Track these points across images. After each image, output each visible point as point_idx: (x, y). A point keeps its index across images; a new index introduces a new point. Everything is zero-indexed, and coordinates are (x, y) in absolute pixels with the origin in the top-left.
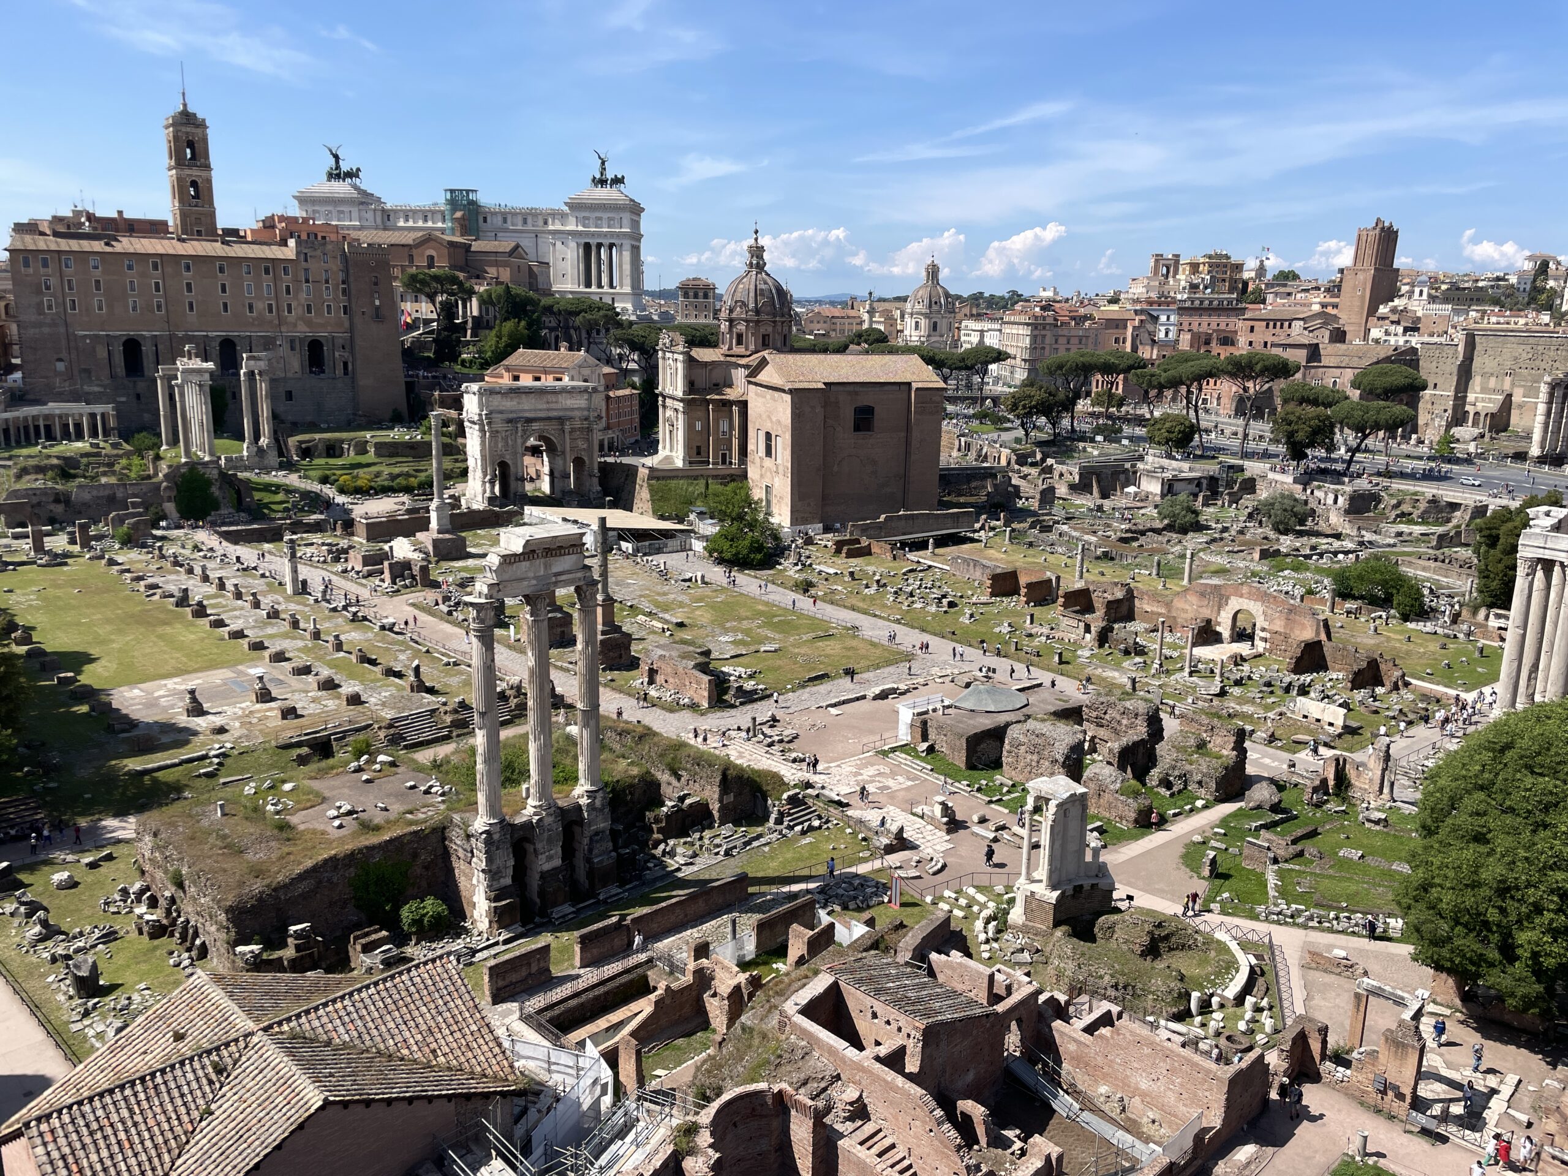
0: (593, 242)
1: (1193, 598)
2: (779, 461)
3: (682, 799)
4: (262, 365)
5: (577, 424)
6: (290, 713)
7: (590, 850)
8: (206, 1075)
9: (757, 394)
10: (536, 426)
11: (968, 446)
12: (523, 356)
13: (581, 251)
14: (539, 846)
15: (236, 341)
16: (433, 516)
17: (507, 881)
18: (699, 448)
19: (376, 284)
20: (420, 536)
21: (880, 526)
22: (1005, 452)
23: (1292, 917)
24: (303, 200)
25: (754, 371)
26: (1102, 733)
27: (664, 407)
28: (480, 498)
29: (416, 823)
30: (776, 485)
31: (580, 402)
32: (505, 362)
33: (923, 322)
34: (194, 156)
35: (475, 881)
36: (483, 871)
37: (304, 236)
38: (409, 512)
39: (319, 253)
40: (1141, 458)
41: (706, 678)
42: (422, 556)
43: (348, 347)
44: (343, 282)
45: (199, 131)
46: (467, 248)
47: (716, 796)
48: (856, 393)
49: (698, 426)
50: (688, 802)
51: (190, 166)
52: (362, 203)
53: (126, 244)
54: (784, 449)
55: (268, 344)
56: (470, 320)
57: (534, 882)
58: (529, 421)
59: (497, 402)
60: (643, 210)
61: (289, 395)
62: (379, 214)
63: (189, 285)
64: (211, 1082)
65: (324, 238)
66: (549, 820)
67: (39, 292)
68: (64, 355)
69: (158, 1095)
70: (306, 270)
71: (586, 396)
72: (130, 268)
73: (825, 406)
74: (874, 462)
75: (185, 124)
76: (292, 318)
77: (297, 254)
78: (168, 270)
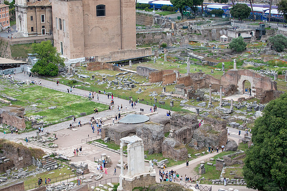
18: (32, 28)
21: (109, 57)
40: (229, 23)
47: (16, 158)
73: (83, 6)
74: (107, 29)
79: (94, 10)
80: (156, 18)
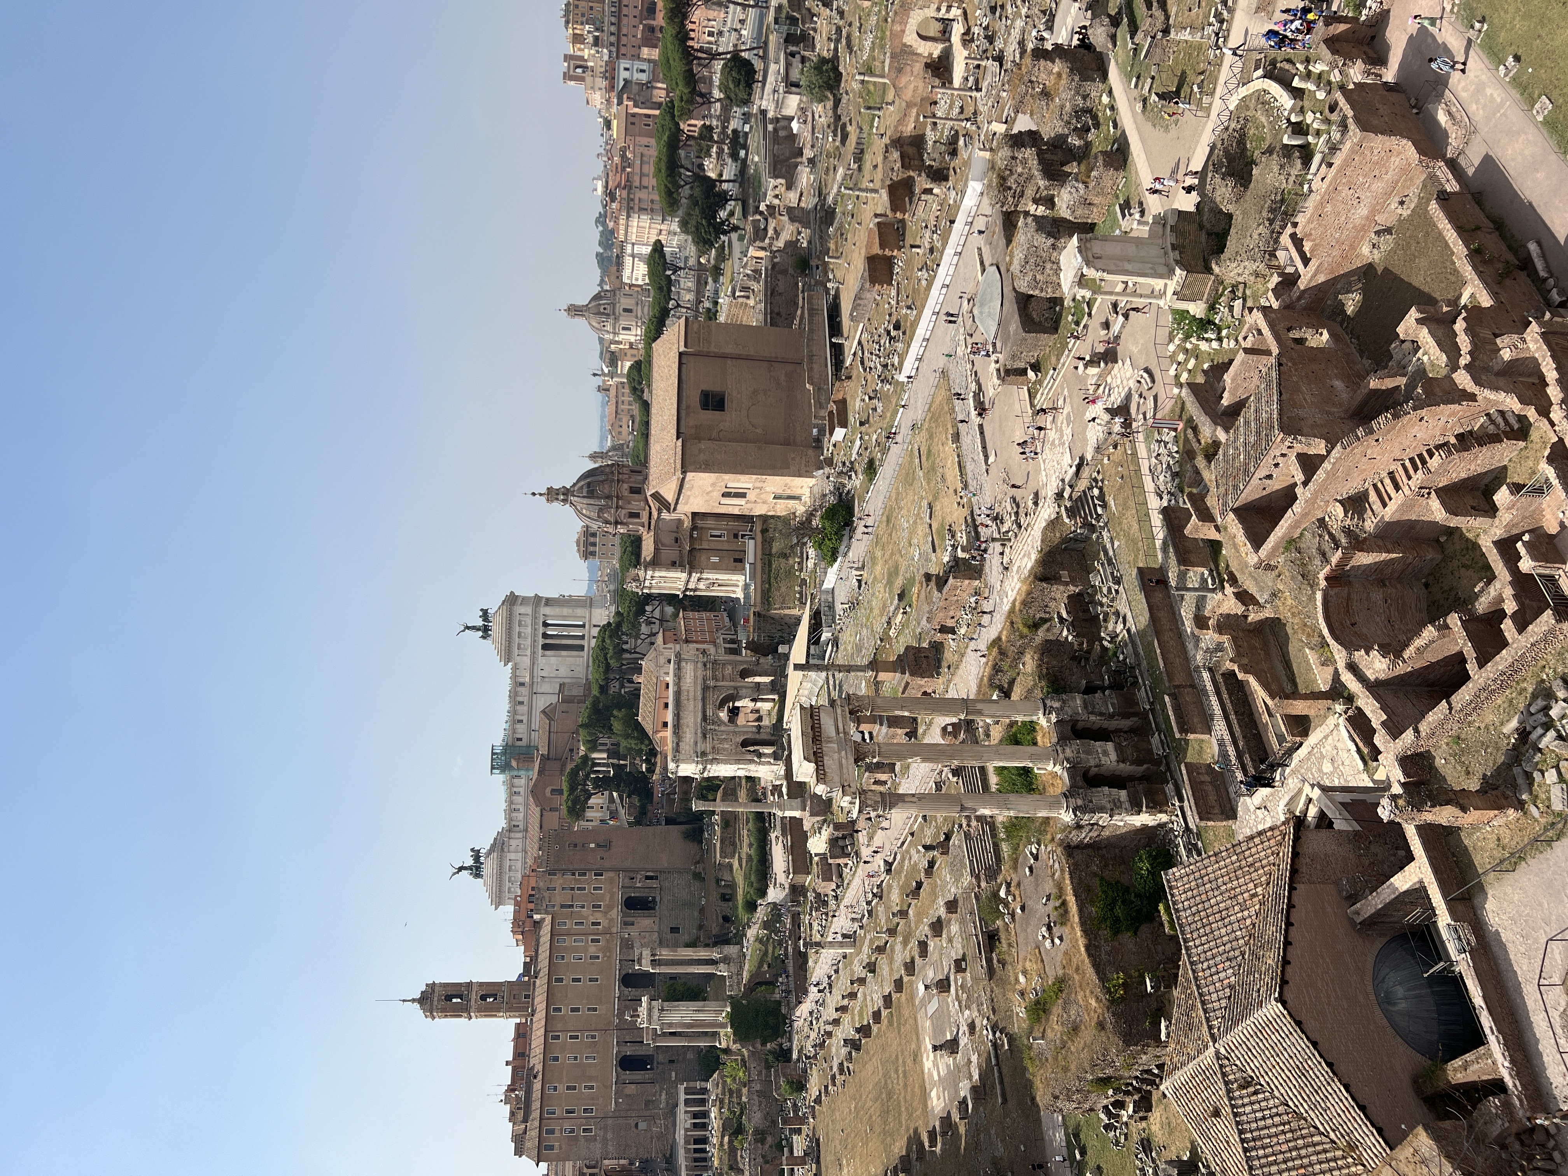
0: (541, 641)
1: (903, 81)
2: (750, 486)
3: (1062, 620)
4: (646, 953)
5: (709, 673)
6: (959, 965)
7: (1101, 714)
8: (1249, 1096)
9: (686, 503)
10: (709, 712)
11: (744, 289)
12: (645, 717)
13: (548, 653)
14: (1092, 763)
15: (624, 973)
16: (788, 814)
17: (1123, 794)
18: (736, 560)
19: (575, 846)
20: (807, 826)
21: (819, 389)
22: (752, 252)
23: (1221, 22)
24: (498, 901)
25: (664, 505)
26: (1030, 192)
27: (695, 590)
28: (775, 768)
29: (1062, 871)
30: (774, 490)
31: (689, 670)
32: (650, 734)
33: (623, 323)
34: (459, 996)
35: (1122, 824)
36: (1111, 816)
37: (531, 906)
38: (784, 834)
39: (546, 894)
40: (764, 112)
41: (951, 581)
42: (825, 827)
43: (632, 875)
44: (574, 874)
45: (437, 989)
46: (545, 759)
47: (1062, 588)
48: (688, 407)
49: (715, 559)
50: (1065, 615)
51: (467, 1001)
52: (502, 849)
53: (536, 1060)
54: (739, 481)
55: (627, 945)
56: (611, 761)
57: (1126, 768)
58: (705, 718)
59: (687, 746)
60: (512, 593)
61: (674, 930)
62: (512, 835)
63: (573, 1010)
64: (1256, 1093)
65: (533, 889)
66: (1069, 752)
67: (576, 1138)
68: (632, 1122)
69: (1260, 1138)
70: (562, 906)
71: (683, 664)
72: (556, 1059)
73: (700, 439)
74: (755, 392)
75: (432, 1001)
76: (604, 922)
77: (547, 913)
78: (559, 1026)
79: (709, 416)
80: (737, 294)
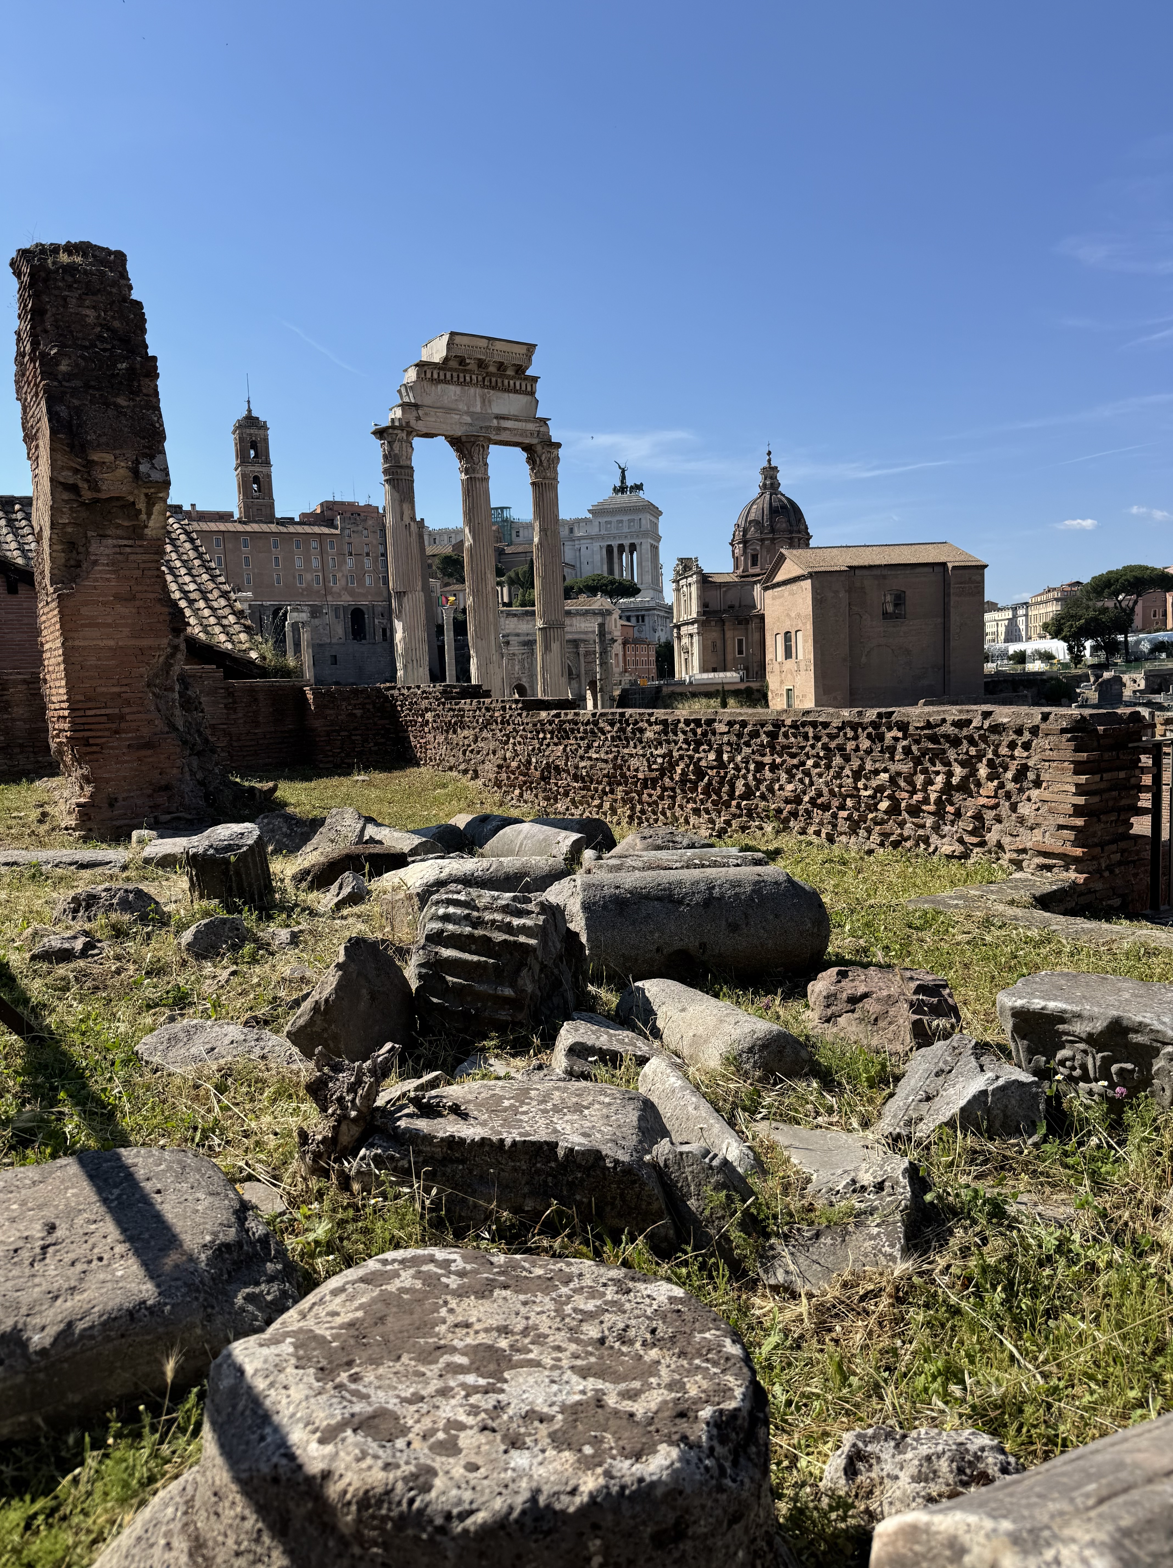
0: (615, 543)
2: (800, 657)
4: (305, 616)
5: (592, 647)
9: (774, 597)
13: (604, 553)
18: (715, 664)
25: (770, 574)
27: (679, 637)
30: (798, 686)
31: (595, 625)
34: (256, 456)
37: (348, 516)
39: (360, 528)
43: (386, 614)
45: (261, 432)
49: (714, 645)
51: (253, 463)
54: (805, 641)
55: (316, 612)
59: (514, 625)
60: (661, 513)
61: (333, 658)
63: (247, 559)
65: (365, 515)
70: (350, 543)
71: (600, 620)
73: (849, 593)
74: (908, 652)
75: (249, 427)
76: (336, 588)
77: (342, 529)
78: (229, 546)
79: (876, 602)
